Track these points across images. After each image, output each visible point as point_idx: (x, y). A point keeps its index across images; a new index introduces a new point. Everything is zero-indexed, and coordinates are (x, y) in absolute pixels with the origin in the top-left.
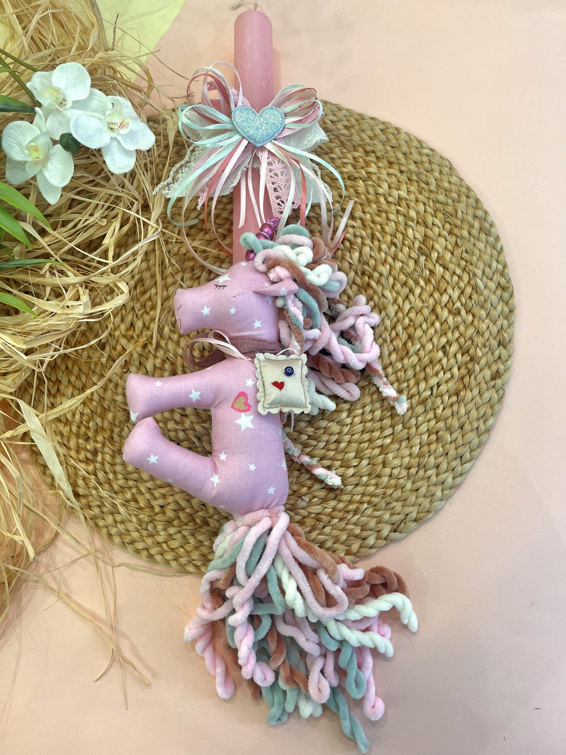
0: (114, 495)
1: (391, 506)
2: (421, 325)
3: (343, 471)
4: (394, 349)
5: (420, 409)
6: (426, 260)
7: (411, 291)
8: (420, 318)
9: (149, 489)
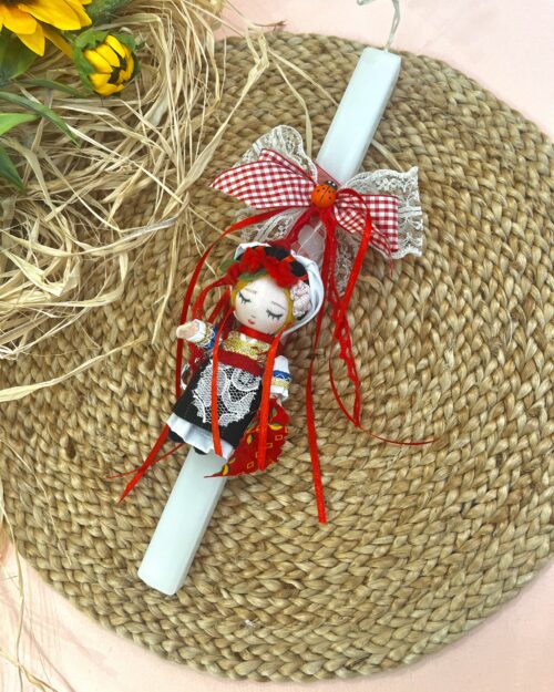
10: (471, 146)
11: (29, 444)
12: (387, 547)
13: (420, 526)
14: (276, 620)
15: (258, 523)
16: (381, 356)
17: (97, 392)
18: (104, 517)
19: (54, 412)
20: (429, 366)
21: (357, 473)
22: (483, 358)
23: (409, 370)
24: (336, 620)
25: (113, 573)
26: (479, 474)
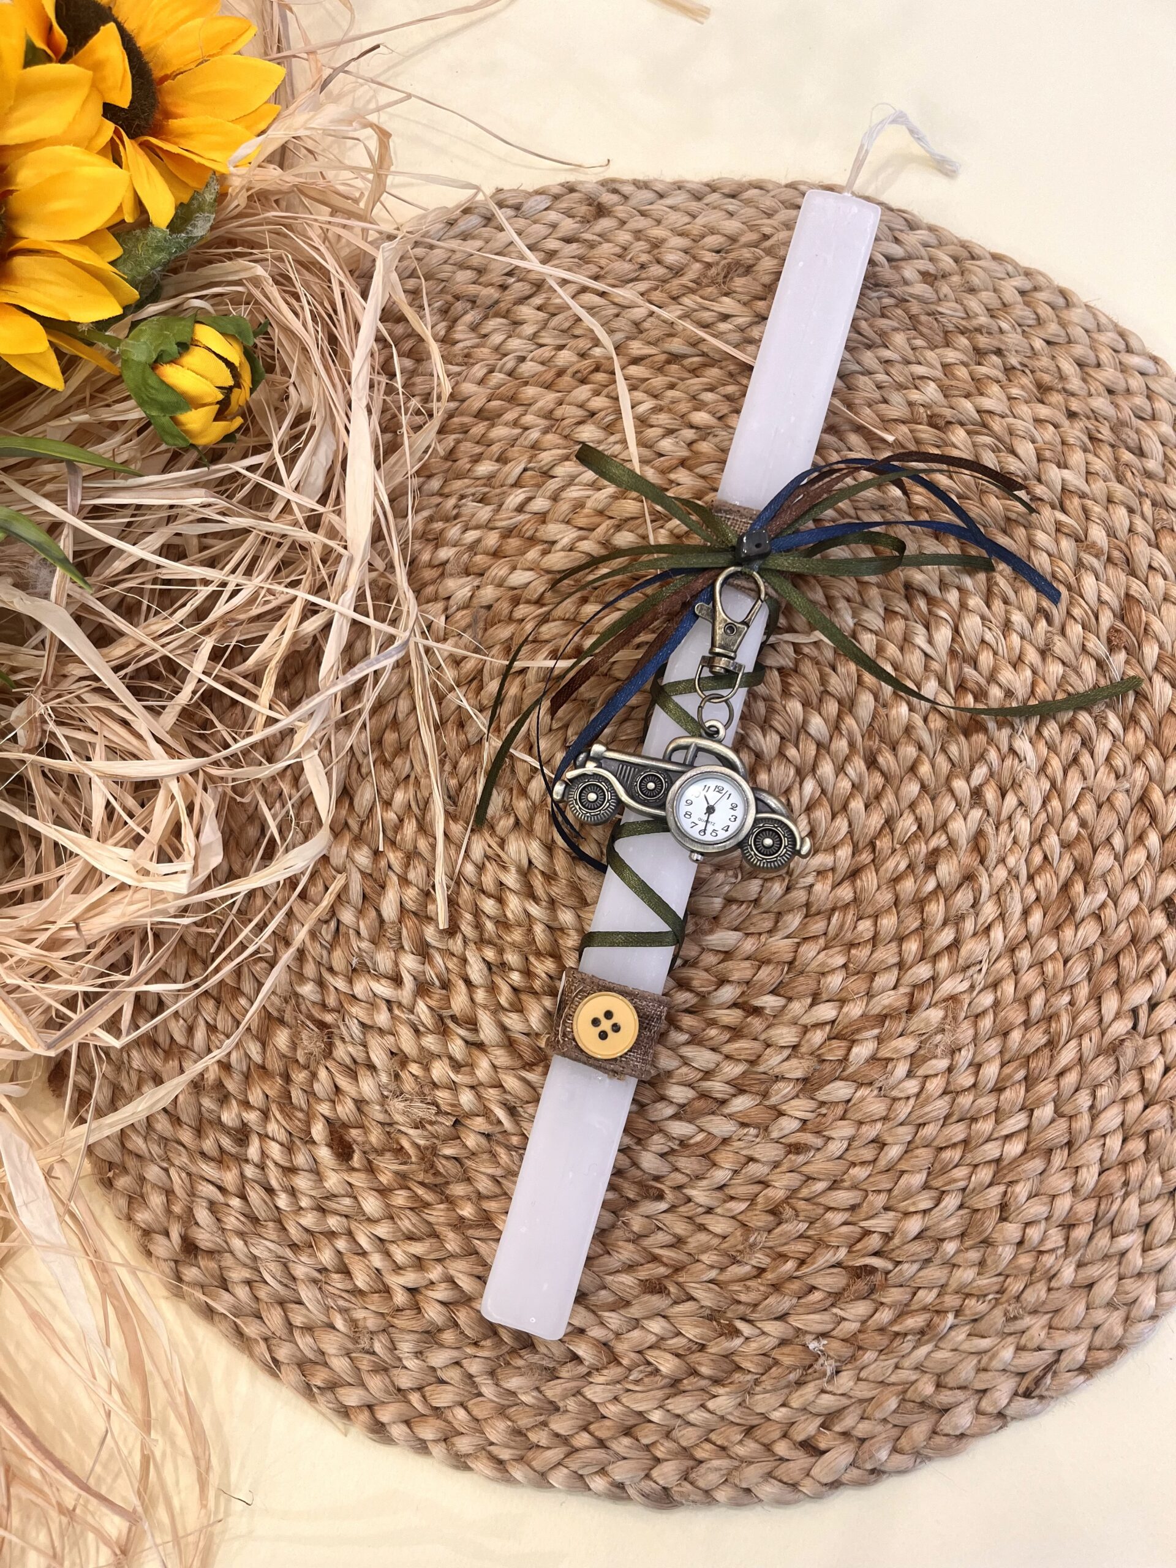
10: (939, 339)
11: (247, 1161)
12: (1025, 1136)
13: (1071, 1078)
14: (860, 1348)
15: (765, 1170)
16: (897, 781)
17: (356, 1010)
18: (452, 1256)
19: (278, 1079)
20: (991, 774)
21: (924, 1014)
22: (1083, 732)
23: (957, 792)
24: (974, 1306)
25: (508, 1364)
26: (1144, 950)
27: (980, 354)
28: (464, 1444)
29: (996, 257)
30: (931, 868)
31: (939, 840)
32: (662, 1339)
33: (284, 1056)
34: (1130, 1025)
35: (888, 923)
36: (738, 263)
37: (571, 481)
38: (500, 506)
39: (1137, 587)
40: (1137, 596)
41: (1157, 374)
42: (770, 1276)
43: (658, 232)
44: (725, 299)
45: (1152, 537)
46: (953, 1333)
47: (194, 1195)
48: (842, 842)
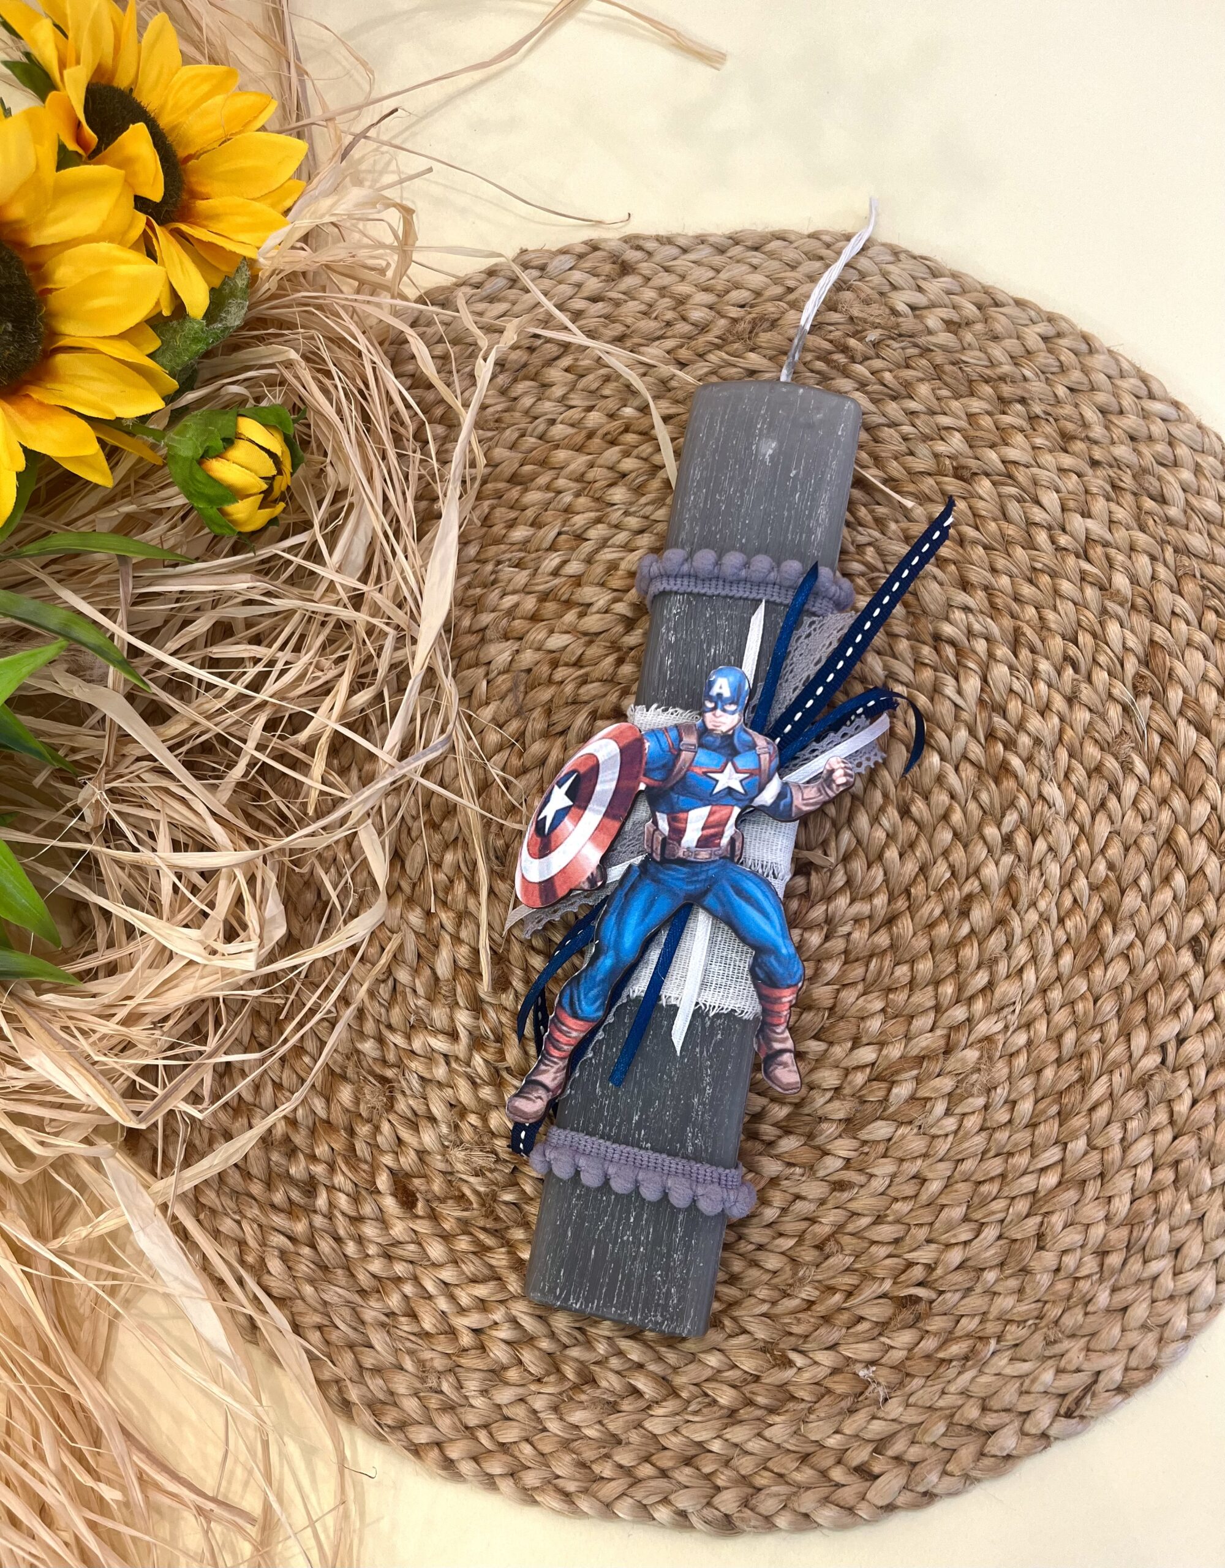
0: (357, 1299)
1: (1057, 1349)
2: (1136, 881)
3: (934, 1255)
4: (1068, 941)
5: (1132, 1102)
6: (1152, 707)
7: (1114, 788)
8: (1136, 861)
9: (445, 1283)
10: (963, 389)
11: (315, 1211)
12: (1059, 1169)
13: (1103, 1112)
14: (908, 1375)
15: (812, 1207)
16: (931, 830)
17: (414, 1065)
18: (514, 1297)
19: (342, 1132)
20: (1022, 821)
21: (960, 1055)
22: (1111, 778)
23: (989, 839)
24: (1014, 1333)
25: (571, 1399)
26: (1172, 986)
27: (1003, 403)
28: (531, 1479)
29: (1019, 303)
30: (965, 914)
31: (972, 885)
32: (719, 1371)
33: (348, 1110)
34: (1159, 1060)
35: (925, 967)
36: (762, 318)
37: (604, 543)
38: (536, 570)
39: (1160, 633)
40: (1160, 641)
41: (1179, 420)
42: (820, 1309)
43: (683, 289)
44: (752, 355)
45: (1174, 582)
46: (996, 1358)
47: (265, 1245)
48: (878, 890)
